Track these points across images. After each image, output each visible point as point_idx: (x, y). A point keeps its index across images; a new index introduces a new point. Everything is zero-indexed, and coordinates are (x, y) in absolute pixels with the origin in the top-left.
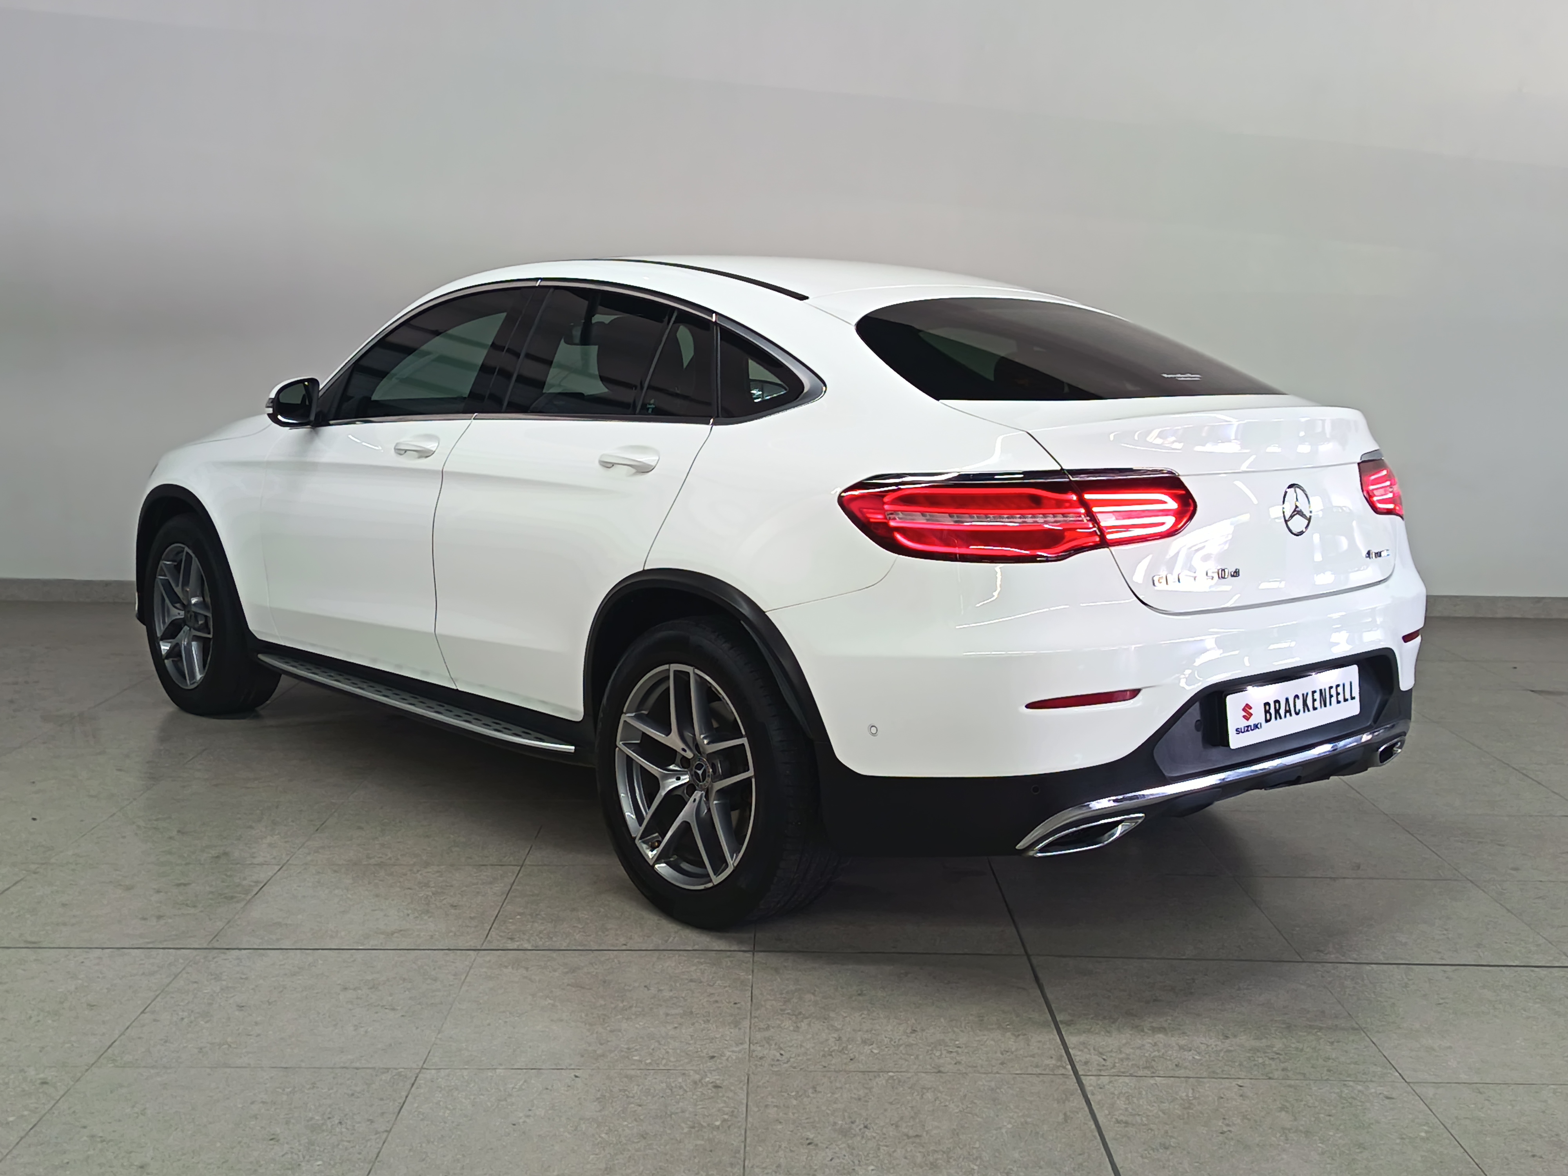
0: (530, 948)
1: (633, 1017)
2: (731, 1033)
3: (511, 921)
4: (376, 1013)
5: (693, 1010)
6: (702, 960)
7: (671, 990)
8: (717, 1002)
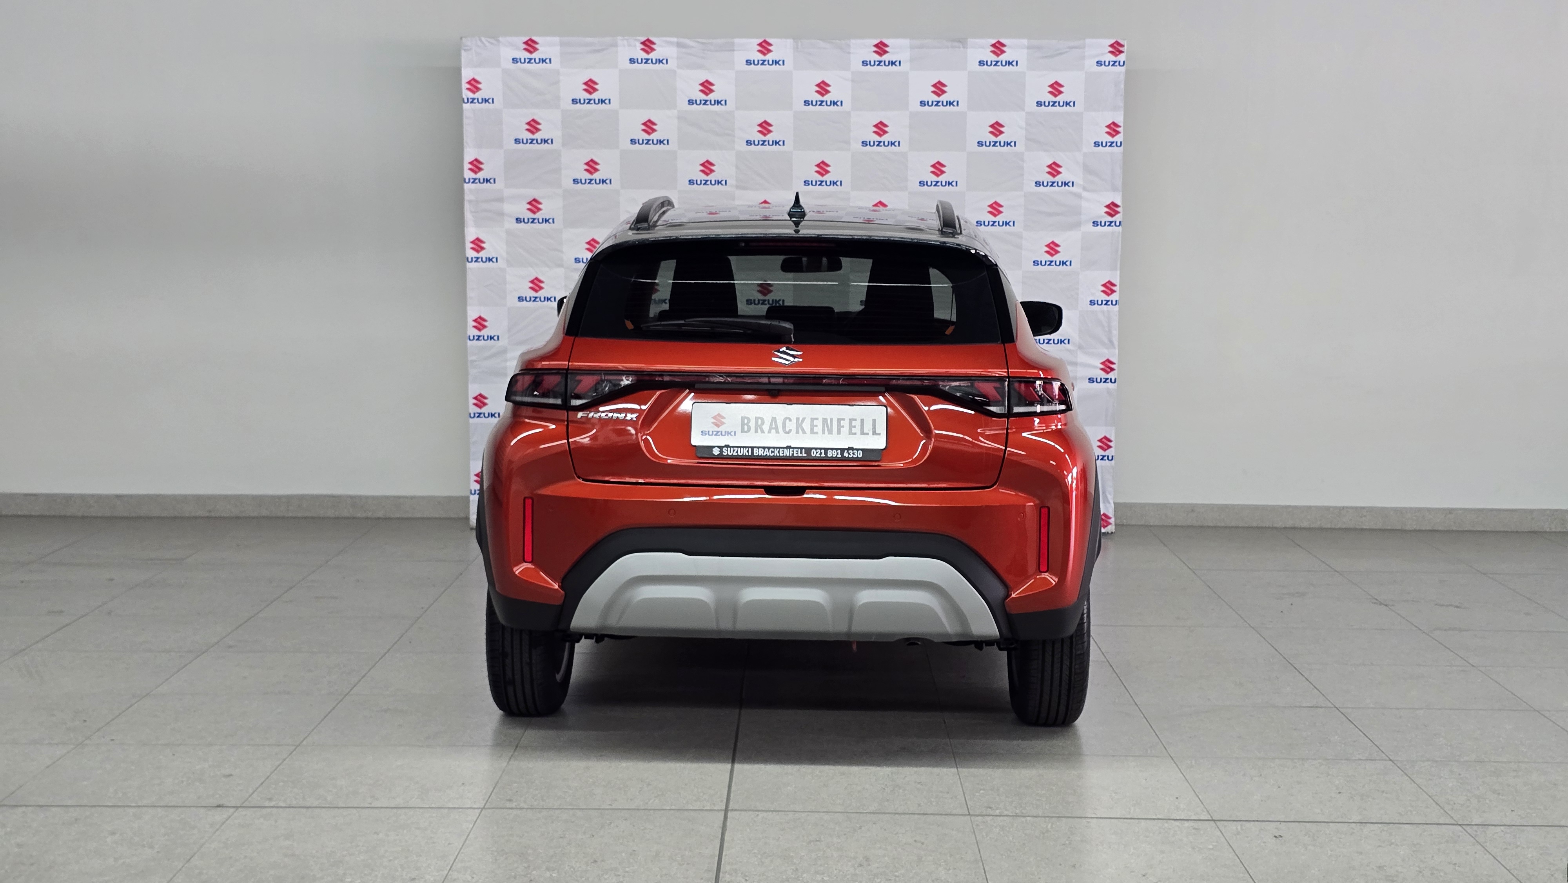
0: (283, 806)
1: (357, 853)
2: (437, 863)
3: (274, 786)
4: (136, 850)
5: (411, 849)
6: (434, 815)
7: (397, 835)
8: (434, 843)
